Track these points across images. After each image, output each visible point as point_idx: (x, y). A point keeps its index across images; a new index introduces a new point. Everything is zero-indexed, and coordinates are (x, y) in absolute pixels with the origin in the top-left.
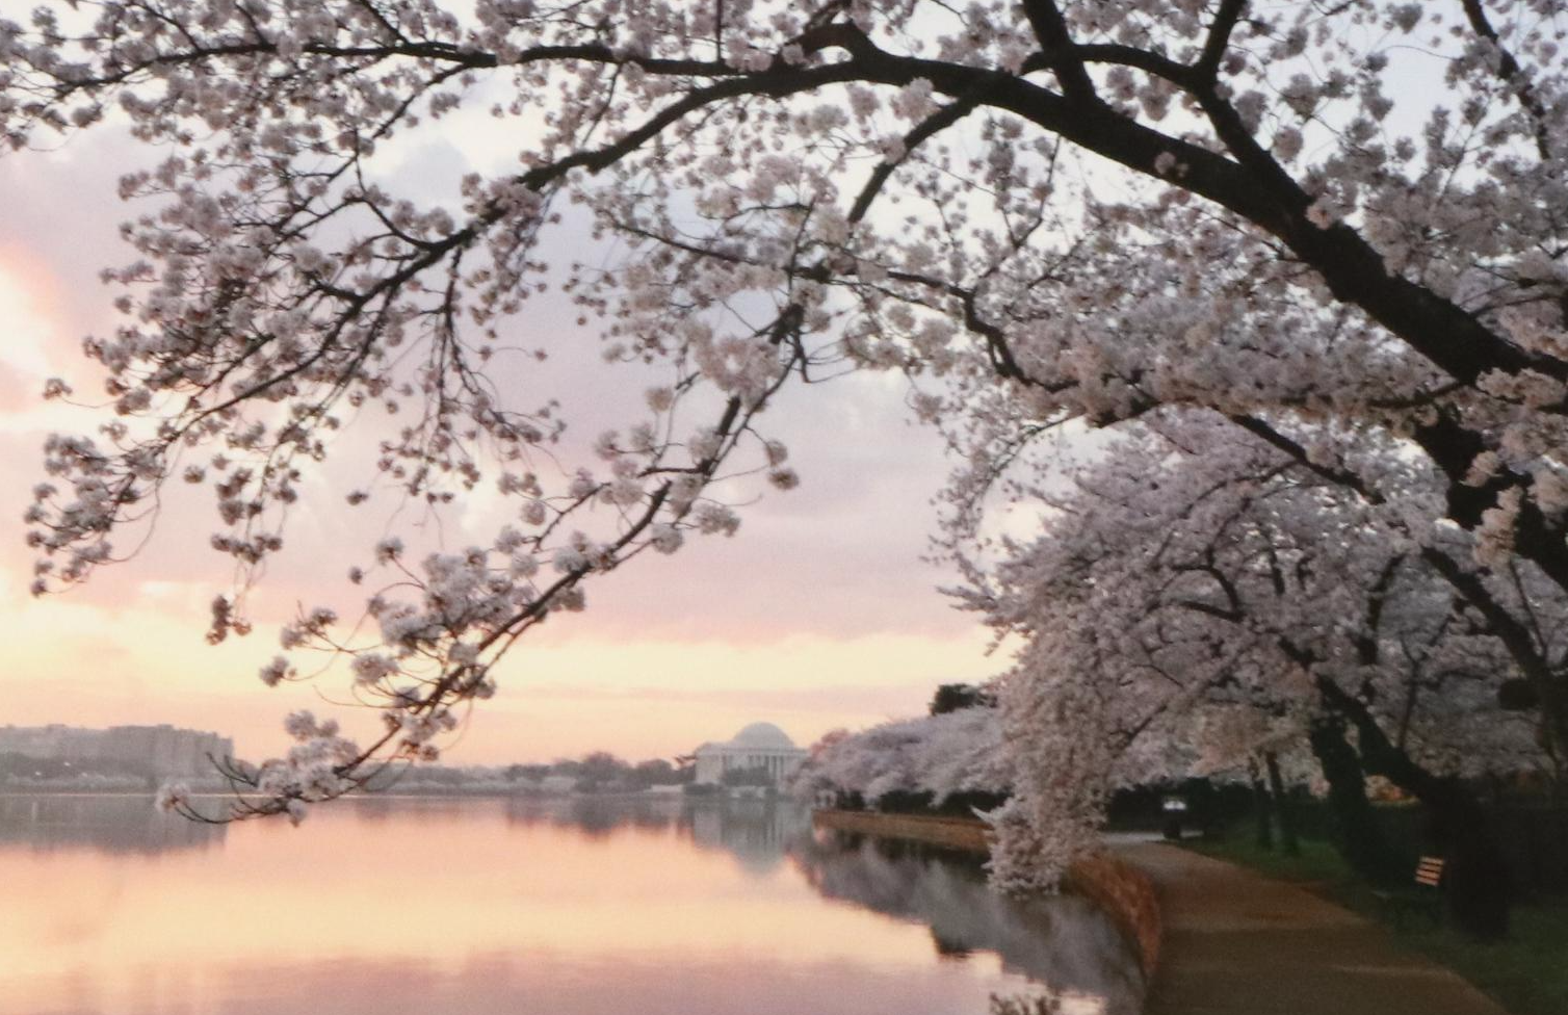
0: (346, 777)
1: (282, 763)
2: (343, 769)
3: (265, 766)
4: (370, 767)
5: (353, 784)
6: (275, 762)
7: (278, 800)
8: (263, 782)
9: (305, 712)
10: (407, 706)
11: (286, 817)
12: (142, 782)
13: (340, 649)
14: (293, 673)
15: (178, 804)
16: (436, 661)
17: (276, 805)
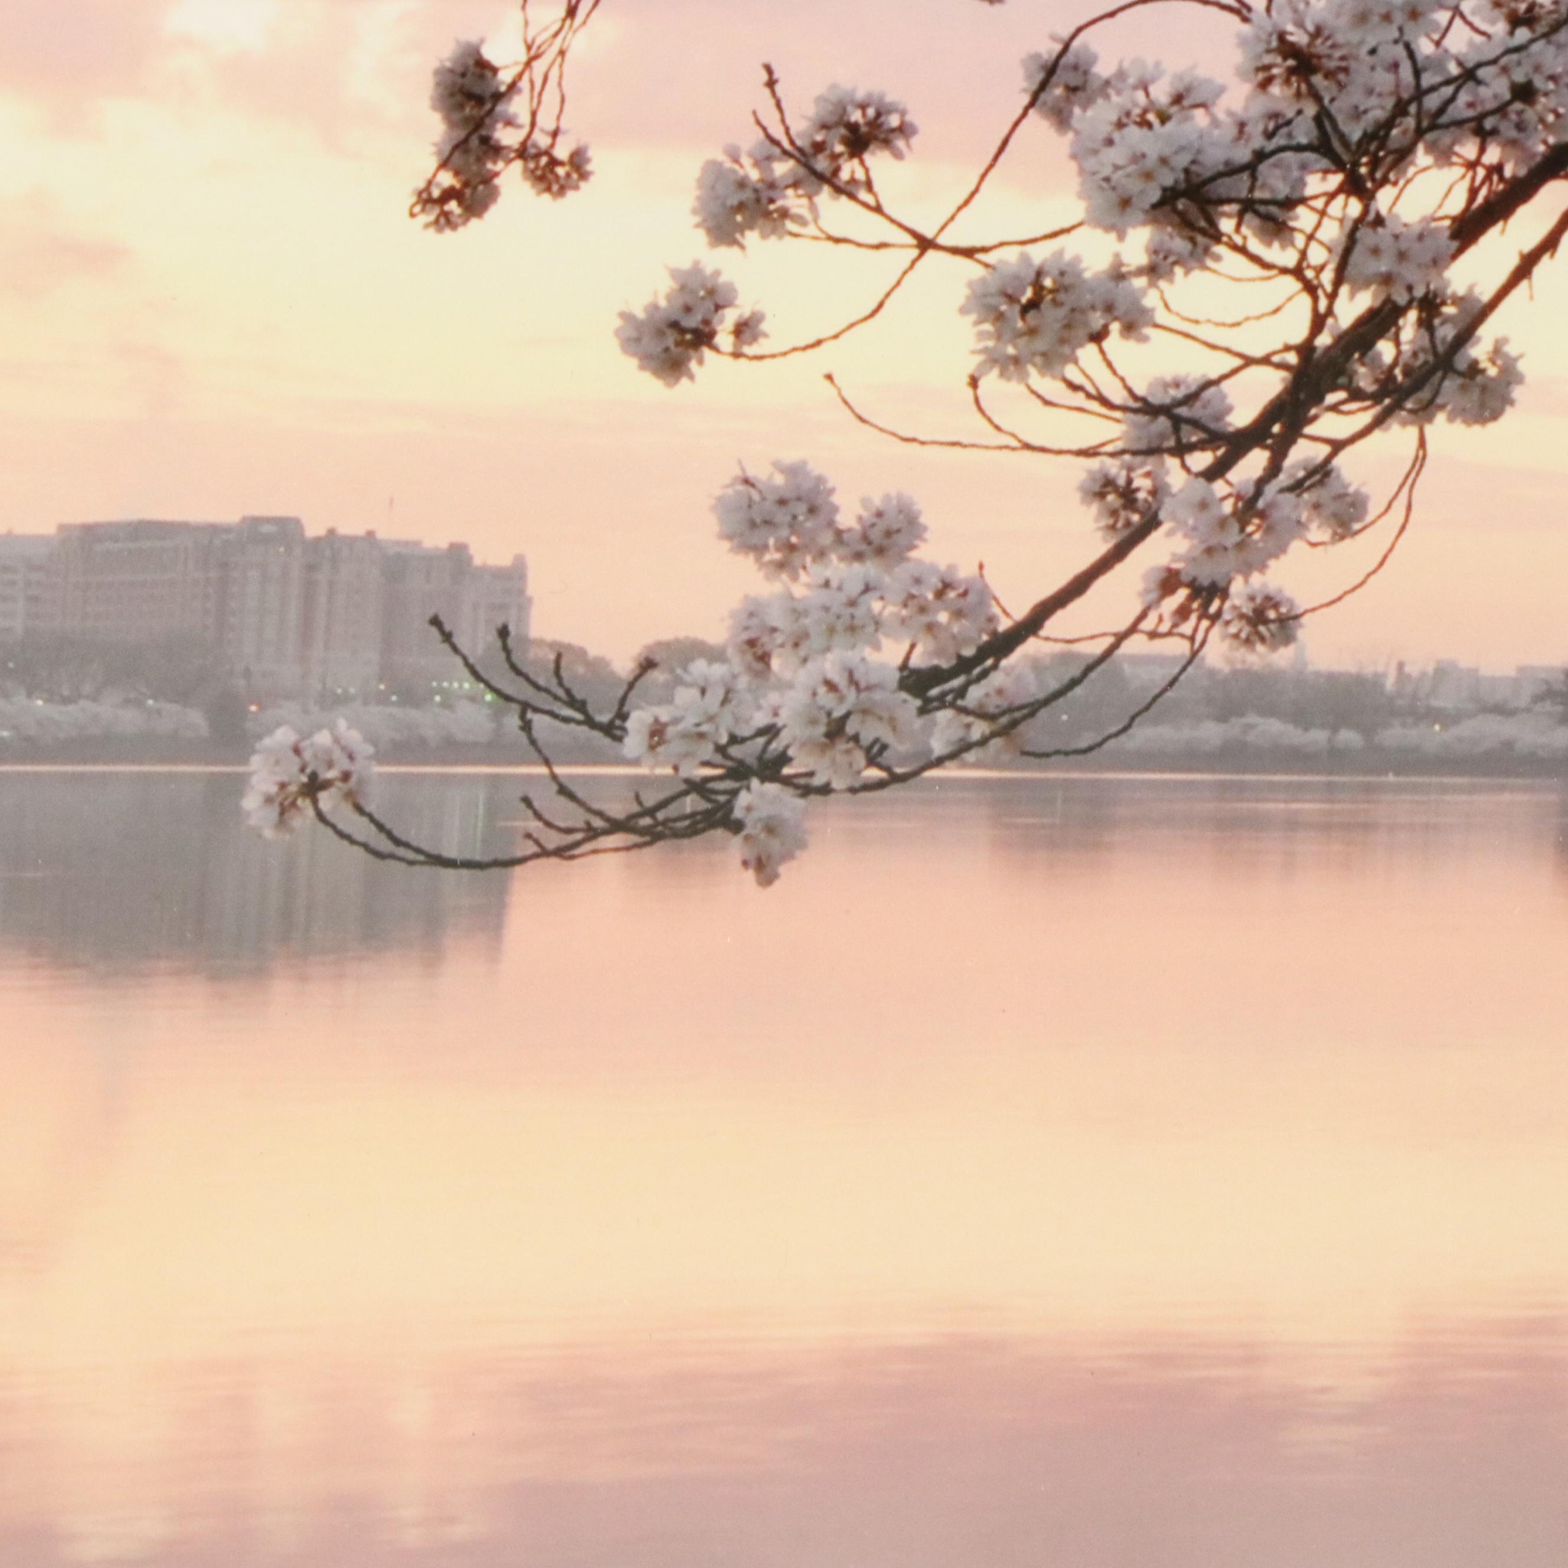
0: (954, 700)
1: (715, 655)
2: (936, 676)
3: (647, 665)
4: (1037, 665)
5: (979, 729)
6: (689, 651)
7: (698, 787)
8: (638, 721)
9: (793, 471)
10: (1181, 450)
11: (735, 848)
12: (196, 719)
13: (925, 244)
14: (745, 330)
15: (326, 800)
16: (1291, 284)
17: (691, 803)
